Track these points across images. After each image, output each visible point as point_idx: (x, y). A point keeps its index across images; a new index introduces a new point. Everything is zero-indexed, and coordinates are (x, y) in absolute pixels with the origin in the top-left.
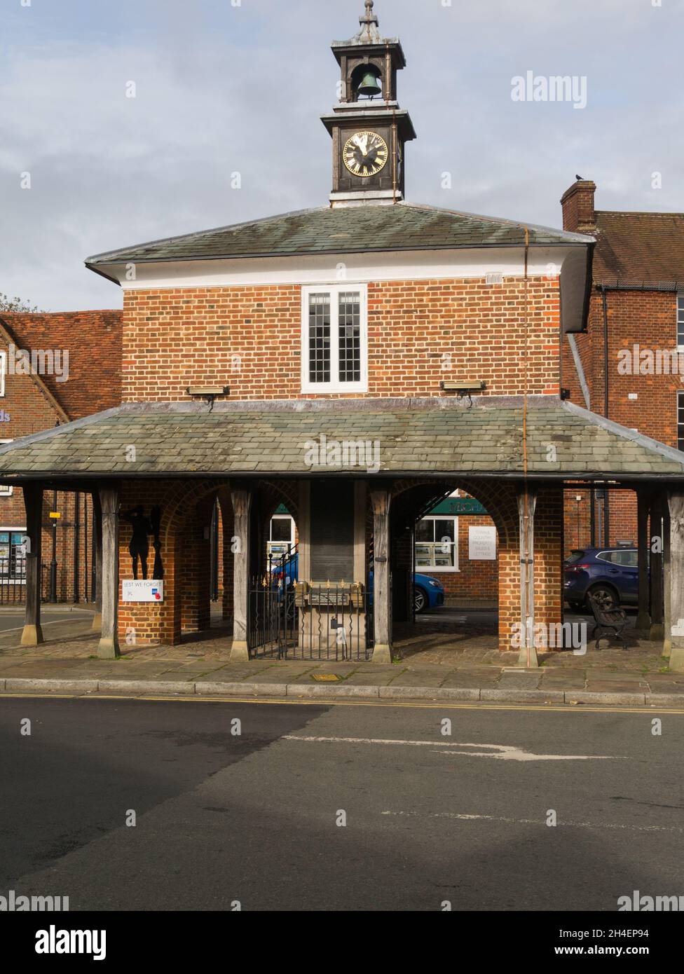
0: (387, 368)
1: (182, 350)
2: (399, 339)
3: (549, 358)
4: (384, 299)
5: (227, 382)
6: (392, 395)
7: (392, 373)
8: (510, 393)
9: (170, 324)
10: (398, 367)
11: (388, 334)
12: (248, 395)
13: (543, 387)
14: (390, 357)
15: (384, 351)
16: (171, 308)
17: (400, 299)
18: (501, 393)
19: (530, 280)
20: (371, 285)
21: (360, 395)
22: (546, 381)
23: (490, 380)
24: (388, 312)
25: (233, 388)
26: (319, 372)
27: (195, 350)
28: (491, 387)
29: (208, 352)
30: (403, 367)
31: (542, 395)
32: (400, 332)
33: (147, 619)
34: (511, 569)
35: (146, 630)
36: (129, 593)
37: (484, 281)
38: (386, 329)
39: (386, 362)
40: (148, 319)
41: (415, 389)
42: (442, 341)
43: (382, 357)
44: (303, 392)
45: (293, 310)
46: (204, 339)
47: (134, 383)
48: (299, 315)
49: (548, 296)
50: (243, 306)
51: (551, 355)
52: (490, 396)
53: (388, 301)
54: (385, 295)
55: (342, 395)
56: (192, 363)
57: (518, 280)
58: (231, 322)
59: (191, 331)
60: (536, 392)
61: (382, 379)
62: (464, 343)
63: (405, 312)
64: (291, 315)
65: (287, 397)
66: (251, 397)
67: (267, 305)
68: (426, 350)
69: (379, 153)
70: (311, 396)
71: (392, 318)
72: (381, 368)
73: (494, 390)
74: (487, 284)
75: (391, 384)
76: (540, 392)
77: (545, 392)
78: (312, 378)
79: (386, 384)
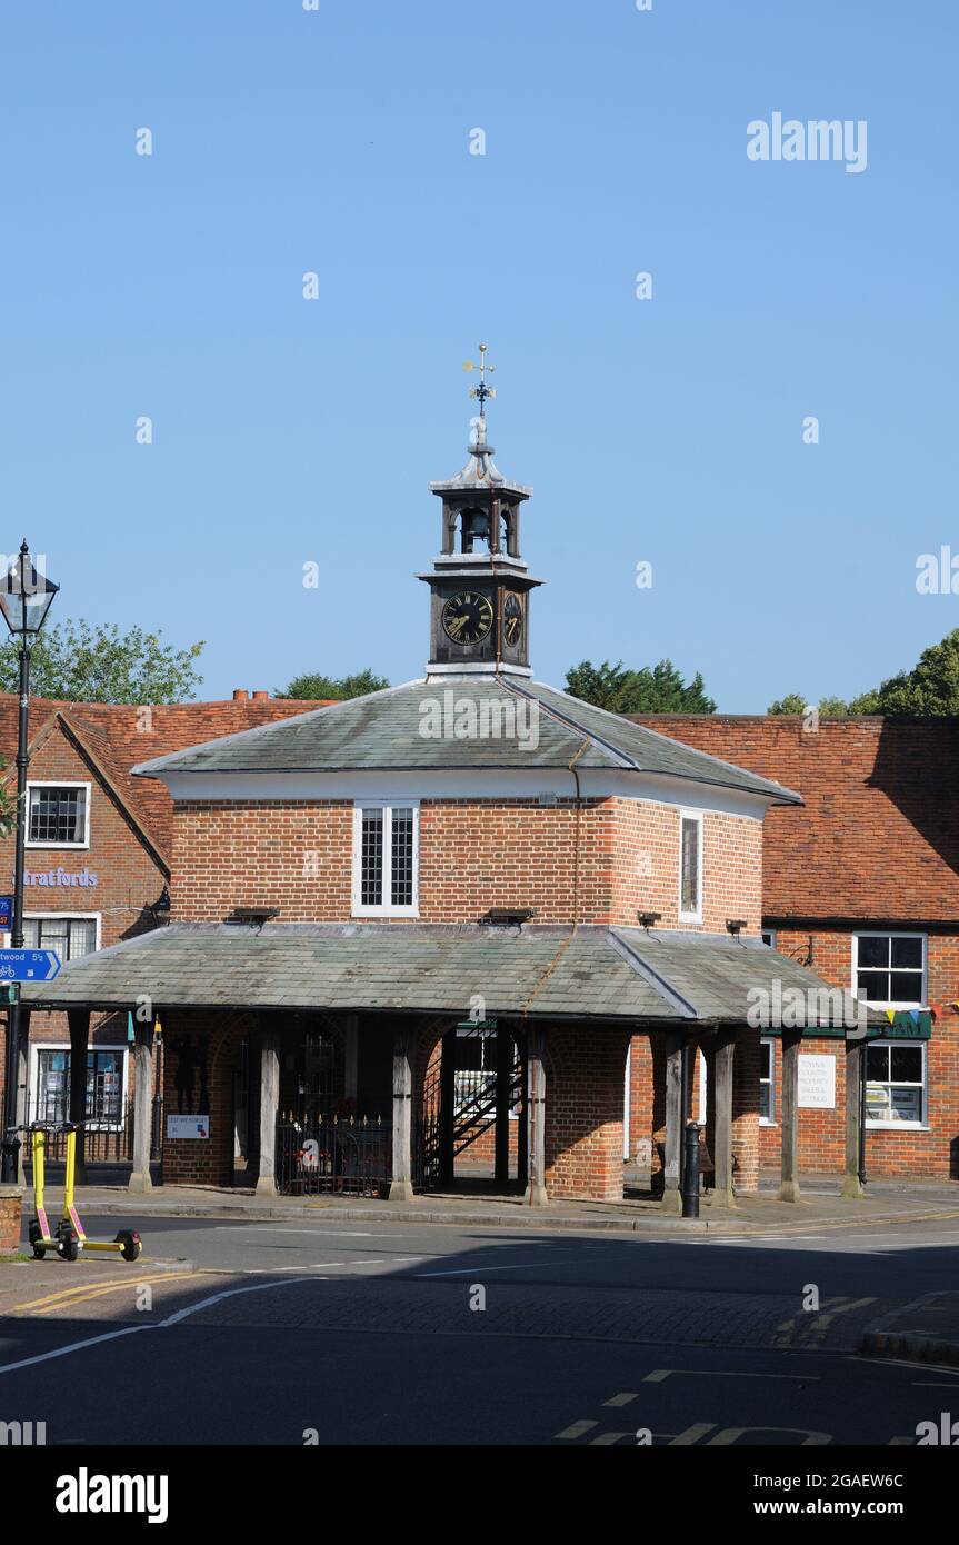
0: (439, 891)
1: (232, 867)
2: (450, 861)
3: (600, 886)
4: (437, 817)
5: (277, 902)
6: (442, 920)
7: (444, 897)
8: (561, 921)
9: (220, 837)
10: (450, 891)
11: (438, 855)
12: (299, 917)
13: (593, 916)
14: (441, 879)
15: (435, 873)
17: (452, 817)
18: (552, 921)
19: (583, 800)
20: (423, 801)
21: (411, 919)
22: (596, 909)
23: (541, 907)
24: (440, 832)
25: (283, 908)
26: (372, 895)
27: (246, 867)
28: (542, 915)
29: (259, 870)
30: (455, 891)
31: (593, 924)
32: (452, 853)
33: (192, 1158)
34: (559, 1110)
35: (191, 1170)
36: (174, 1129)
37: (537, 800)
38: (438, 849)
39: (438, 885)
40: (198, 831)
41: (466, 915)
42: (494, 864)
43: (433, 879)
44: (354, 915)
45: (345, 826)
46: (255, 855)
47: (183, 901)
48: (352, 832)
49: (601, 819)
50: (294, 821)
51: (602, 882)
52: (541, 924)
53: (439, 820)
54: (437, 813)
55: (393, 919)
56: (242, 881)
57: (571, 800)
58: (282, 838)
59: (241, 846)
60: (587, 921)
61: (433, 903)
62: (515, 867)
63: (459, 832)
64: (343, 832)
65: (337, 920)
66: (301, 919)
67: (319, 820)
68: (477, 873)
69: (483, 617)
70: (362, 919)
71: (445, 838)
72: (432, 891)
73: (545, 918)
74: (541, 803)
75: (442, 909)
76: (590, 921)
77: (596, 921)
78: (364, 900)
79: (437, 909)
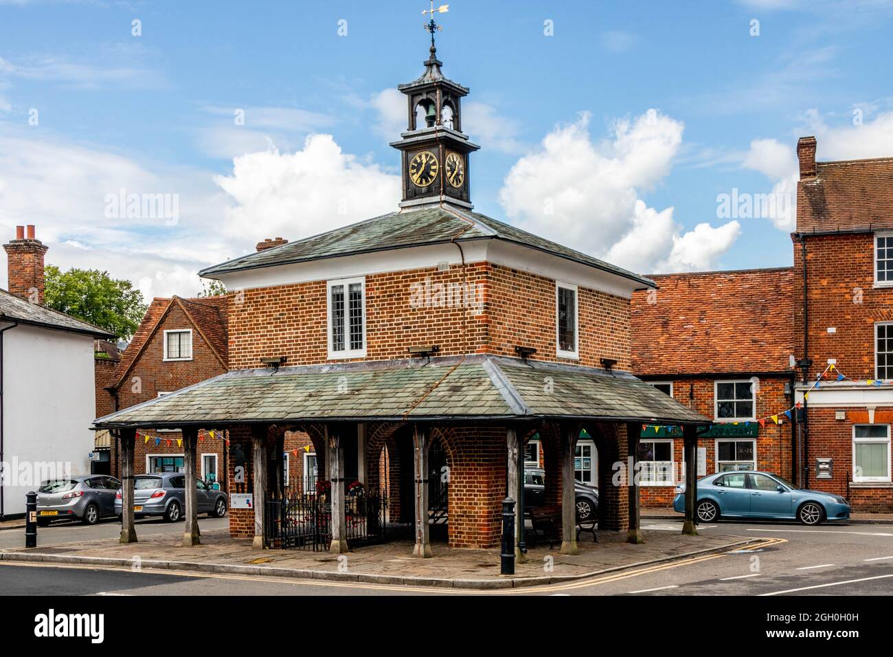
0: (378, 338)
1: (260, 332)
2: (385, 317)
3: (479, 326)
4: (375, 287)
5: (285, 353)
6: (381, 358)
7: (381, 342)
8: (455, 353)
9: (253, 314)
10: (385, 338)
11: (378, 313)
12: (297, 362)
13: (476, 348)
14: (379, 330)
15: (376, 326)
16: (254, 302)
17: (385, 286)
18: (449, 354)
19: (466, 266)
20: (367, 277)
21: (362, 359)
22: (477, 343)
23: (442, 344)
24: (378, 297)
25: (289, 357)
26: (338, 345)
27: (268, 331)
28: (442, 350)
29: (275, 333)
30: (388, 337)
31: (475, 354)
32: (385, 311)
33: (245, 521)
34: (456, 486)
35: (245, 528)
36: (235, 503)
37: (437, 269)
38: (376, 309)
39: (377, 334)
40: (242, 311)
41: (395, 353)
42: (411, 317)
43: (374, 330)
44: (328, 359)
45: (322, 299)
46: (272, 323)
47: (235, 357)
48: (325, 302)
49: (479, 278)
50: (293, 298)
51: (480, 323)
52: (442, 356)
53: (378, 289)
54: (375, 284)
55: (352, 360)
56: (266, 341)
57: (459, 267)
58: (287, 310)
59: (265, 318)
60: (471, 352)
61: (375, 347)
62: (425, 317)
63: (388, 296)
64: (321, 303)
65: (319, 362)
66: (299, 364)
67: (307, 297)
68: (401, 324)
69: (433, 167)
70: (333, 361)
71: (380, 301)
72: (374, 339)
73: (445, 352)
74: (440, 271)
75: (381, 350)
76: (473, 352)
77: (477, 352)
78: (335, 349)
79: (377, 350)
